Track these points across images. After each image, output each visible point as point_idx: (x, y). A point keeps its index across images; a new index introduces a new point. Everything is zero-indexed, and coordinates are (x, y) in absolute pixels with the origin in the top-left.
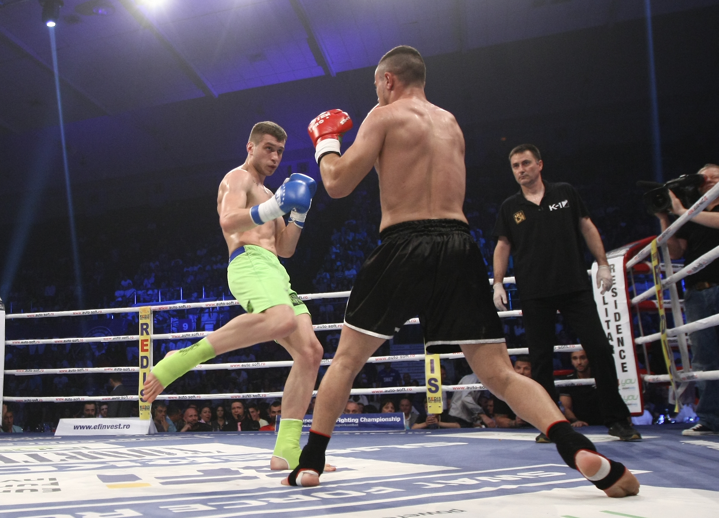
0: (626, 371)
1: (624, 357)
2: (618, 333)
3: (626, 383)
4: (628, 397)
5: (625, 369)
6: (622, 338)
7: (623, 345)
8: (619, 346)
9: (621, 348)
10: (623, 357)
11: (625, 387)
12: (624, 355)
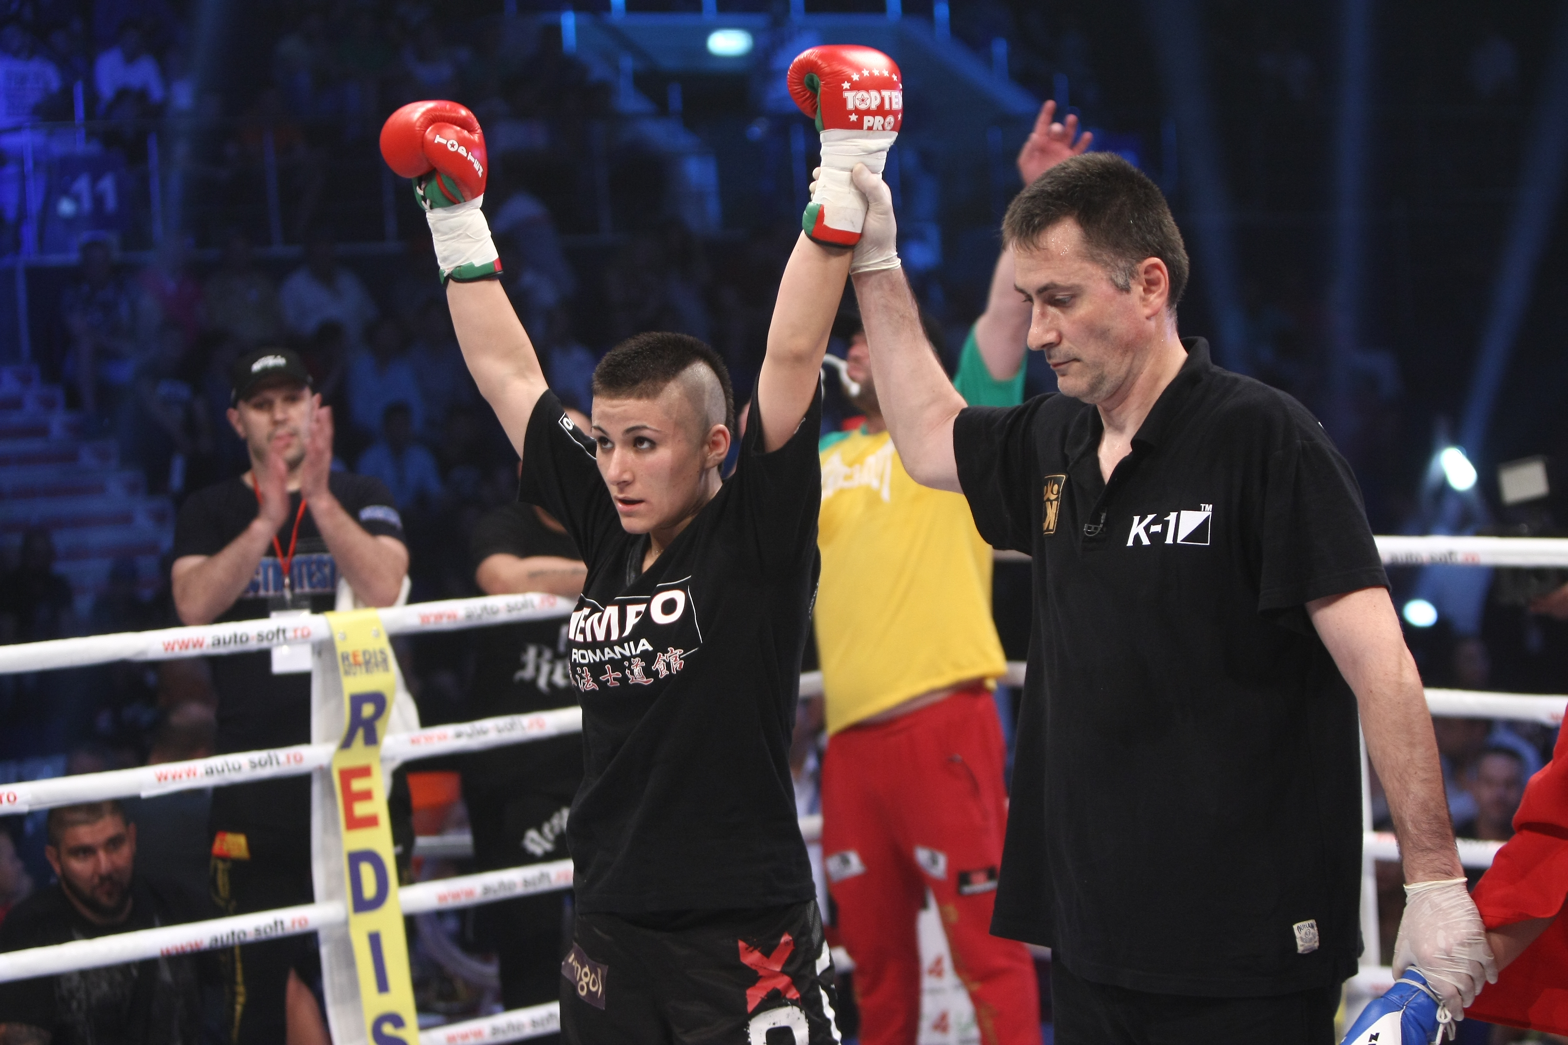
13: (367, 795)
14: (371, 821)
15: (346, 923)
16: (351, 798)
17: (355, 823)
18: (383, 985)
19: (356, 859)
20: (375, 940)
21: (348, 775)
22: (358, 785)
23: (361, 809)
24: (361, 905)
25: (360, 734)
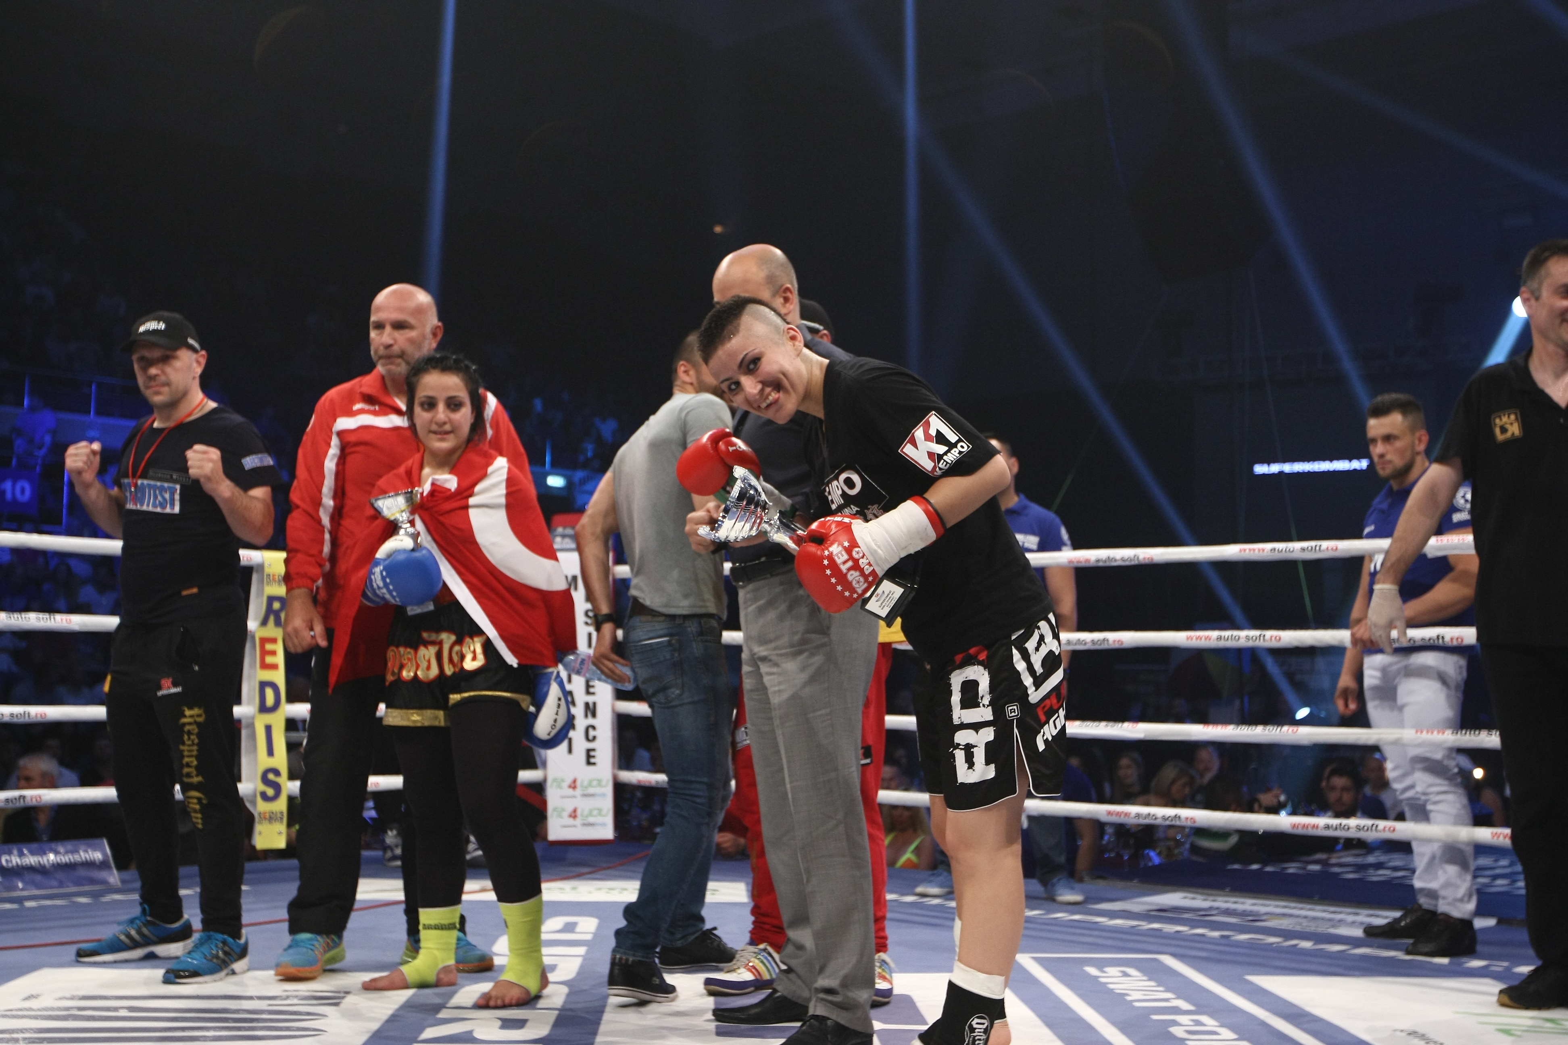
0: (594, 764)
1: (594, 738)
2: (588, 693)
3: (590, 785)
4: (591, 811)
5: (592, 760)
6: (594, 704)
7: (594, 715)
8: (586, 716)
9: (591, 721)
10: (591, 737)
11: (585, 792)
12: (594, 735)
13: (273, 653)
14: (274, 667)
15: (253, 718)
16: (264, 653)
17: (265, 666)
18: (270, 752)
19: (263, 685)
20: (268, 729)
21: (264, 641)
22: (269, 647)
23: (269, 660)
24: (263, 709)
25: (272, 619)
